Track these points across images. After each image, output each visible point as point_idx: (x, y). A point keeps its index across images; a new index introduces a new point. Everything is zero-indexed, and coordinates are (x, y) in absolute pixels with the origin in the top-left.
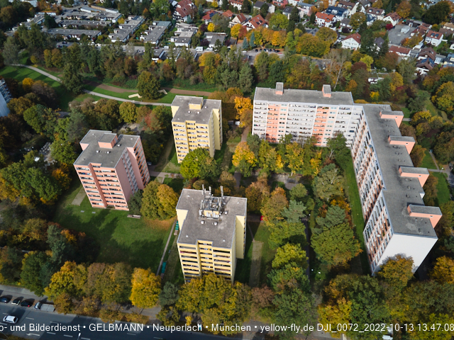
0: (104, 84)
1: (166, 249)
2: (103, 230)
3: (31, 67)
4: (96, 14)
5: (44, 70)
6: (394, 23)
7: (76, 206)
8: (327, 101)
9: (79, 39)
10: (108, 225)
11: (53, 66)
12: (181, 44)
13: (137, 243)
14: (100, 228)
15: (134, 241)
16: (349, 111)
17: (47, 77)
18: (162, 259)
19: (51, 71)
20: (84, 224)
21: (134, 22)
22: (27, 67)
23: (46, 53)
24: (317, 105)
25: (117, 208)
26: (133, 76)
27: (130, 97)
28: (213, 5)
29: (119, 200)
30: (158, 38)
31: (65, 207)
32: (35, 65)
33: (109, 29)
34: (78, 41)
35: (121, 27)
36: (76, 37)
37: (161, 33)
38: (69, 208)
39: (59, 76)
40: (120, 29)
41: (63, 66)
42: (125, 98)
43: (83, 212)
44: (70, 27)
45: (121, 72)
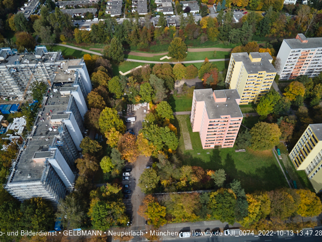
0: (132, 51)
1: (283, 170)
2: (226, 165)
3: (60, 45)
5: (75, 46)
7: (191, 151)
9: (83, 17)
10: (226, 160)
11: (82, 42)
12: (168, 13)
15: (255, 169)
17: (81, 51)
18: (286, 178)
19: (81, 46)
20: (208, 163)
22: (57, 45)
25: (223, 147)
26: (153, 43)
27: (161, 59)
29: (228, 141)
30: (147, 10)
31: (183, 153)
32: (63, 43)
33: (101, 6)
34: (83, 19)
35: (109, 4)
36: (78, 15)
37: (146, 5)
38: (186, 153)
39: (91, 49)
40: (110, 6)
41: (90, 40)
42: (158, 61)
43: (199, 154)
44: (67, 7)
45: (146, 40)
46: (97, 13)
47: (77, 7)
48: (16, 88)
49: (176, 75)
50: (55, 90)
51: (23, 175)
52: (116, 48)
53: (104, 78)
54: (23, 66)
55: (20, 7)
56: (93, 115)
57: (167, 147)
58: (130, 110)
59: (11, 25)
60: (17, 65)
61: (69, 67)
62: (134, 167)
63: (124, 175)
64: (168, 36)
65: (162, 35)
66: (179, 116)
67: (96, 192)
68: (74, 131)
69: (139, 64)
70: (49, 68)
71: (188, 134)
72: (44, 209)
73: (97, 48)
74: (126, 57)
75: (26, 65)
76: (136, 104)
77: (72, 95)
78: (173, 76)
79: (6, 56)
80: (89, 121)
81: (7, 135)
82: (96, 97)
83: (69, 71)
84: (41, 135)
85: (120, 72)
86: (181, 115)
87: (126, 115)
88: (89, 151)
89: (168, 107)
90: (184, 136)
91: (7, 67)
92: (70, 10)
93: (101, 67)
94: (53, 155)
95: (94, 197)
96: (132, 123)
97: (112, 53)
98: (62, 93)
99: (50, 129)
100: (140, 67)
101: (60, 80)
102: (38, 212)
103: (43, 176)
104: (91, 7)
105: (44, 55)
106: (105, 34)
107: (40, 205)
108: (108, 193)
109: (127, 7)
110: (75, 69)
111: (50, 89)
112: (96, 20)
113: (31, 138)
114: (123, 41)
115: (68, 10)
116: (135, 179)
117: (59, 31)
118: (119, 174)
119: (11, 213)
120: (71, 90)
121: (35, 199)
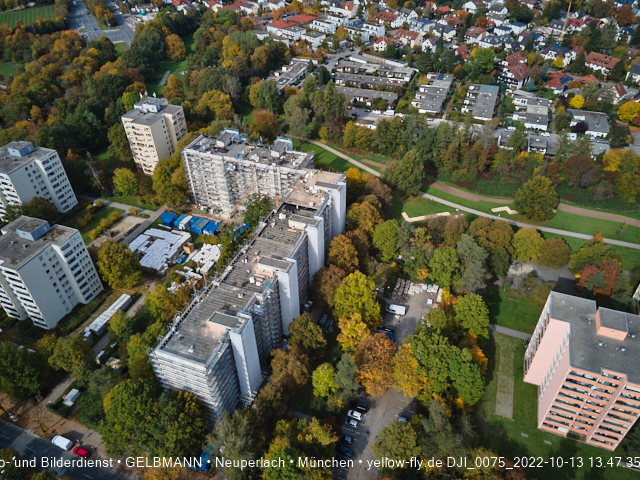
0: (439, 181)
3: (316, 143)
4: (377, 66)
5: (338, 150)
7: (508, 421)
9: (369, 104)
11: (354, 145)
12: (535, 126)
17: (346, 161)
21: (440, 83)
22: (311, 141)
23: (350, 126)
25: (589, 442)
26: (487, 175)
27: (494, 210)
28: (555, 64)
29: (607, 433)
30: (492, 112)
31: (488, 419)
32: (322, 140)
33: (407, 92)
34: (368, 107)
35: (422, 90)
36: (362, 100)
37: (494, 104)
38: (496, 422)
39: (364, 161)
40: (424, 93)
41: (369, 146)
42: (486, 212)
43: (526, 436)
44: (348, 84)
45: (473, 167)
46: (396, 102)
47: (364, 86)
48: (224, 196)
49: (518, 250)
50: (282, 216)
51: (184, 344)
52: (410, 170)
53: (370, 216)
54: (247, 163)
55: (275, 70)
56: (331, 277)
57: (454, 393)
58: (401, 290)
59: (251, 96)
60: (240, 161)
61: (318, 184)
62: (374, 407)
63: (349, 414)
64: (523, 169)
65: (509, 164)
66: (501, 337)
67: (287, 425)
68: (289, 296)
69: (445, 208)
70: (285, 177)
71: (512, 382)
72: (193, 418)
73: (376, 161)
74: (424, 190)
75: (252, 163)
76: (417, 282)
77: (305, 232)
78: (511, 250)
79: (228, 142)
80: (319, 286)
81: (185, 268)
82: (346, 247)
83: (314, 189)
84: (235, 284)
85: (404, 215)
86: (507, 336)
87: (389, 297)
88: (301, 342)
89: (483, 309)
90: (499, 382)
91: (223, 160)
92: (352, 90)
93: (372, 197)
94: (241, 326)
95: (282, 434)
96: (397, 317)
97: (401, 176)
98: (291, 223)
99: (252, 280)
100: (447, 214)
101: (296, 200)
102: (182, 419)
103: (212, 357)
104: (389, 90)
105: (284, 154)
106: (398, 141)
107: (190, 409)
108: (308, 438)
109: (455, 102)
110: (326, 189)
111: (275, 211)
112: (390, 113)
113: (218, 284)
114: (428, 160)
115: (348, 88)
116: (368, 433)
117: (322, 120)
118: (342, 409)
119: (141, 403)
120: (307, 222)
121: (186, 394)
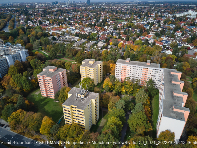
0: (64, 58)
2: (42, 104)
4: (71, 38)
5: (45, 52)
6: (191, 48)
7: (36, 95)
8: (148, 66)
10: (45, 103)
11: (49, 51)
13: (53, 111)
14: (41, 104)
16: (157, 71)
17: (46, 54)
18: (61, 118)
20: (36, 101)
21: (83, 40)
22: (41, 51)
23: (48, 46)
24: (143, 67)
25: (50, 97)
27: (72, 62)
28: (114, 37)
29: (51, 93)
31: (32, 94)
33: (73, 42)
37: (92, 44)
43: (38, 97)
60: (5, 48)
77: (5, 58)
79: (6, 45)
98: (3, 56)
105: (18, 47)
